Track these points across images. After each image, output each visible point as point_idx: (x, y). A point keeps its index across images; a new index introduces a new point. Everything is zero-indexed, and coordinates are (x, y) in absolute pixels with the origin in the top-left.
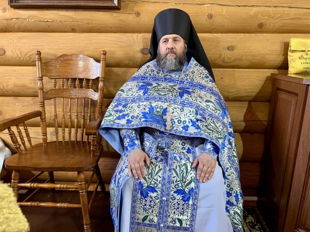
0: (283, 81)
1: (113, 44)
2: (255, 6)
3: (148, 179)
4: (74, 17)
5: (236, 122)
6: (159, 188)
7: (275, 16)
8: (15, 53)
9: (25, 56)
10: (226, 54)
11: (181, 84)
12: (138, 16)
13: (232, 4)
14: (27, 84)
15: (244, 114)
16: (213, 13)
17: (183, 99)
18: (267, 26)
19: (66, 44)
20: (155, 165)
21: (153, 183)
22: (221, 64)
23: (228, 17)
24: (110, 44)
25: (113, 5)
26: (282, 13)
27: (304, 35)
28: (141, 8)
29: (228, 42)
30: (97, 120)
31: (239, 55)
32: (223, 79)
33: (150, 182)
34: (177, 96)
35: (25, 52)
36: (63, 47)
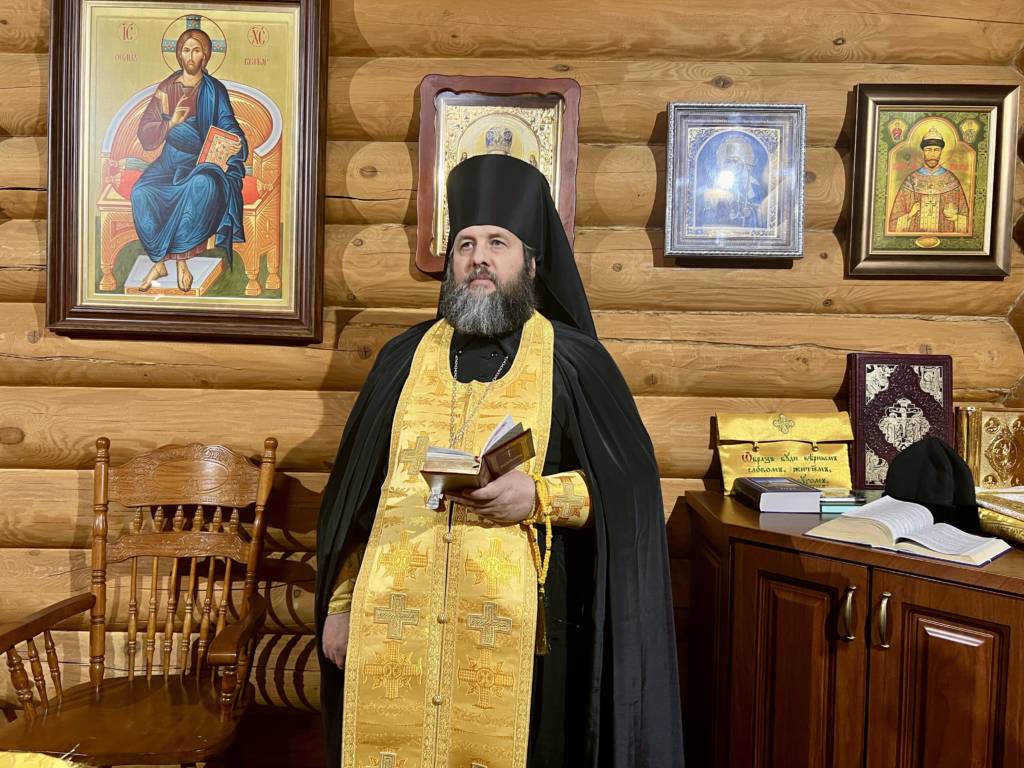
1: (303, 418)
2: (633, 340)
7: (681, 362)
8: (49, 440)
9: (76, 447)
12: (366, 358)
18: (668, 383)
19: (183, 417)
24: (297, 417)
26: (695, 356)
27: (757, 402)
28: (371, 339)
35: (76, 437)
36: (178, 424)
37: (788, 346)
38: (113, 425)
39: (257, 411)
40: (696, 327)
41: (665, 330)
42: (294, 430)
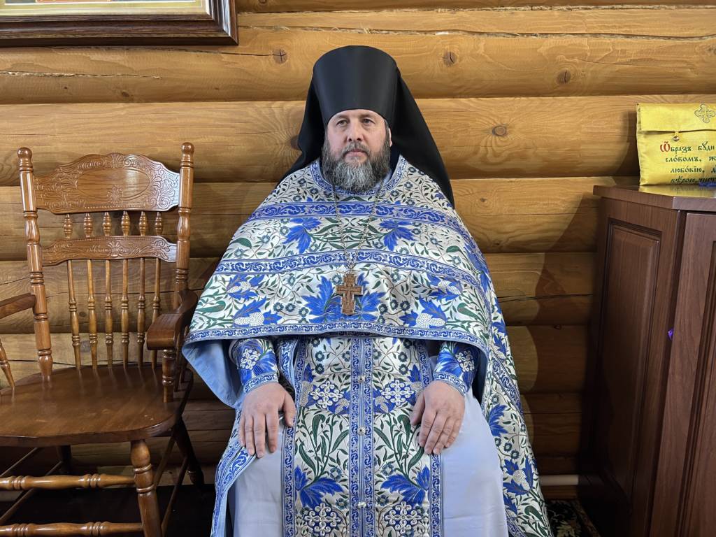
0: (623, 203)
1: (222, 126)
2: (549, 36)
3: (315, 462)
4: (127, 65)
5: (519, 300)
6: (345, 480)
7: (596, 57)
9: (7, 162)
10: (489, 144)
11: (388, 215)
12: (282, 61)
13: (498, 31)
14: (13, 229)
15: (536, 283)
16: (455, 51)
17: (395, 251)
18: (580, 80)
19: (109, 128)
20: (330, 423)
21: (328, 468)
22: (477, 167)
23: (490, 60)
24: (217, 126)
25: (221, 35)
26: (610, 50)
27: (662, 97)
28: (287, 43)
29: (492, 118)
30: (175, 311)
31: (519, 146)
32: (486, 202)
33: (320, 467)
34: (379, 245)
35: (6, 152)
36: (102, 135)
37: (701, 38)
38: (41, 138)
39: (178, 121)
40: (610, 20)
41: (581, 24)
42: (216, 138)
